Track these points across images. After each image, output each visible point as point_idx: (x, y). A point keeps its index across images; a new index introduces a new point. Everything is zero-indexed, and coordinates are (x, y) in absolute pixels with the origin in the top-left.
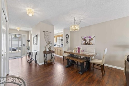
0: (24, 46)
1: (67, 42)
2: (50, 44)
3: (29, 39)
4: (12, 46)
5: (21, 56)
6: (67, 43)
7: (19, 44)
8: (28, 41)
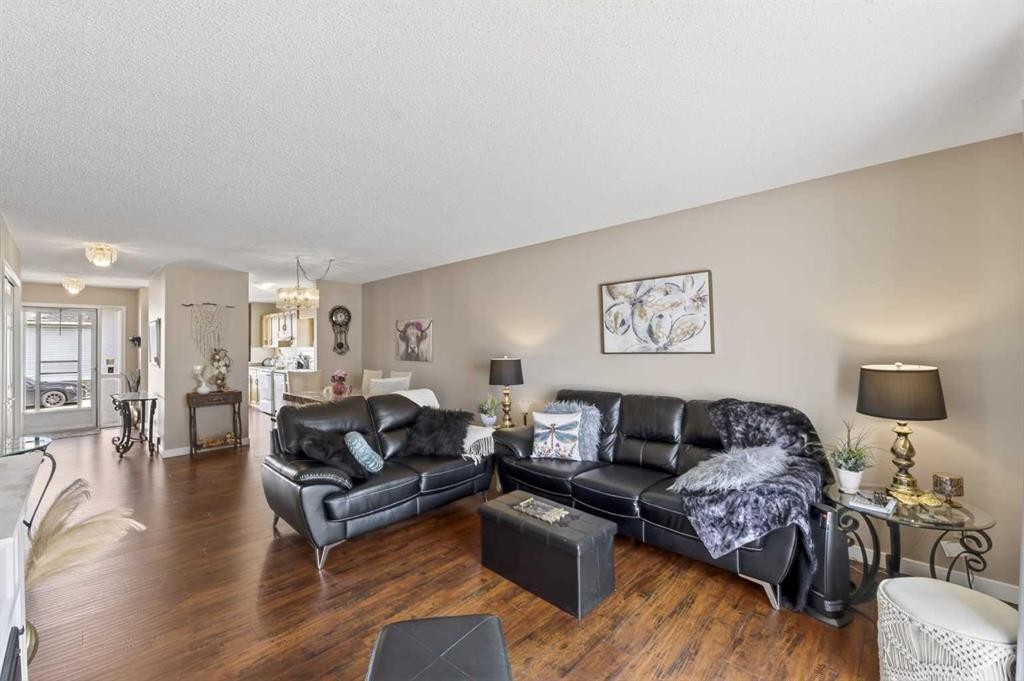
0: (111, 370)
1: (340, 346)
2: (222, 363)
3: (140, 335)
4: (39, 373)
5: (91, 429)
6: (341, 353)
7: (79, 361)
8: (133, 340)
